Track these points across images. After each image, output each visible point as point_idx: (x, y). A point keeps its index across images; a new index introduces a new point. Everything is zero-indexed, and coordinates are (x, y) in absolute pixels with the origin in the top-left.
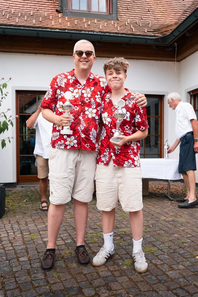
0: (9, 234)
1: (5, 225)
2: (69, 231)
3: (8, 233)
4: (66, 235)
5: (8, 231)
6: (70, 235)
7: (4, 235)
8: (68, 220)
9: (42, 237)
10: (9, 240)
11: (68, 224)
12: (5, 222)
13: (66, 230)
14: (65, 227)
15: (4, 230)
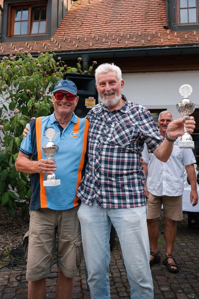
0: (122, 274)
1: (116, 260)
2: (190, 280)
3: (120, 272)
4: (187, 286)
5: (120, 270)
6: (192, 287)
7: (117, 274)
8: (187, 263)
9: (159, 284)
10: (122, 283)
11: (188, 270)
12: (116, 256)
13: (186, 279)
14: (185, 273)
15: (116, 267)
